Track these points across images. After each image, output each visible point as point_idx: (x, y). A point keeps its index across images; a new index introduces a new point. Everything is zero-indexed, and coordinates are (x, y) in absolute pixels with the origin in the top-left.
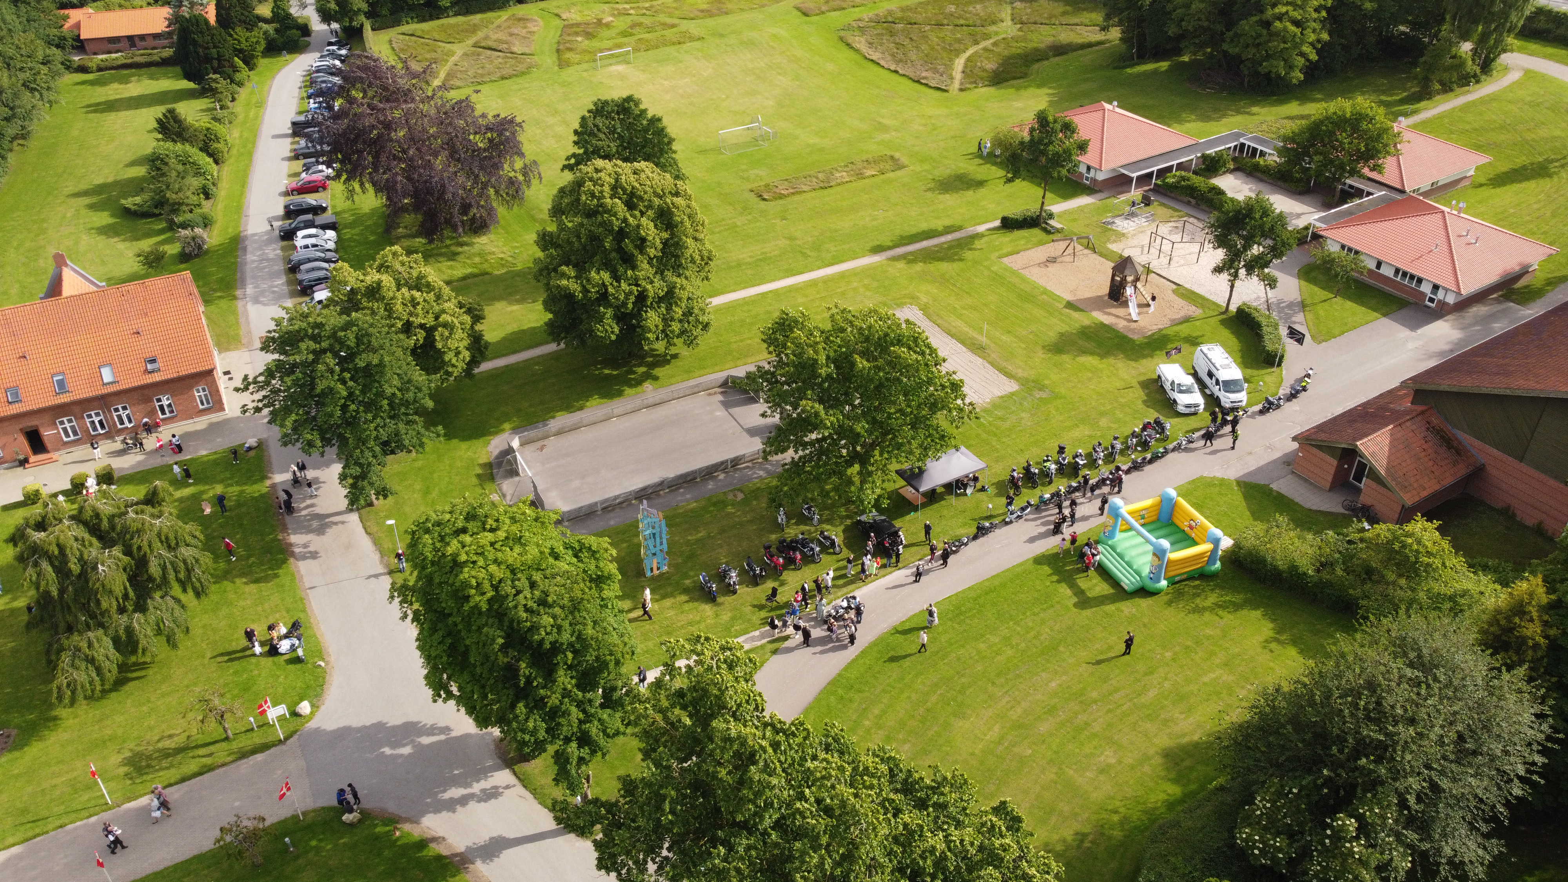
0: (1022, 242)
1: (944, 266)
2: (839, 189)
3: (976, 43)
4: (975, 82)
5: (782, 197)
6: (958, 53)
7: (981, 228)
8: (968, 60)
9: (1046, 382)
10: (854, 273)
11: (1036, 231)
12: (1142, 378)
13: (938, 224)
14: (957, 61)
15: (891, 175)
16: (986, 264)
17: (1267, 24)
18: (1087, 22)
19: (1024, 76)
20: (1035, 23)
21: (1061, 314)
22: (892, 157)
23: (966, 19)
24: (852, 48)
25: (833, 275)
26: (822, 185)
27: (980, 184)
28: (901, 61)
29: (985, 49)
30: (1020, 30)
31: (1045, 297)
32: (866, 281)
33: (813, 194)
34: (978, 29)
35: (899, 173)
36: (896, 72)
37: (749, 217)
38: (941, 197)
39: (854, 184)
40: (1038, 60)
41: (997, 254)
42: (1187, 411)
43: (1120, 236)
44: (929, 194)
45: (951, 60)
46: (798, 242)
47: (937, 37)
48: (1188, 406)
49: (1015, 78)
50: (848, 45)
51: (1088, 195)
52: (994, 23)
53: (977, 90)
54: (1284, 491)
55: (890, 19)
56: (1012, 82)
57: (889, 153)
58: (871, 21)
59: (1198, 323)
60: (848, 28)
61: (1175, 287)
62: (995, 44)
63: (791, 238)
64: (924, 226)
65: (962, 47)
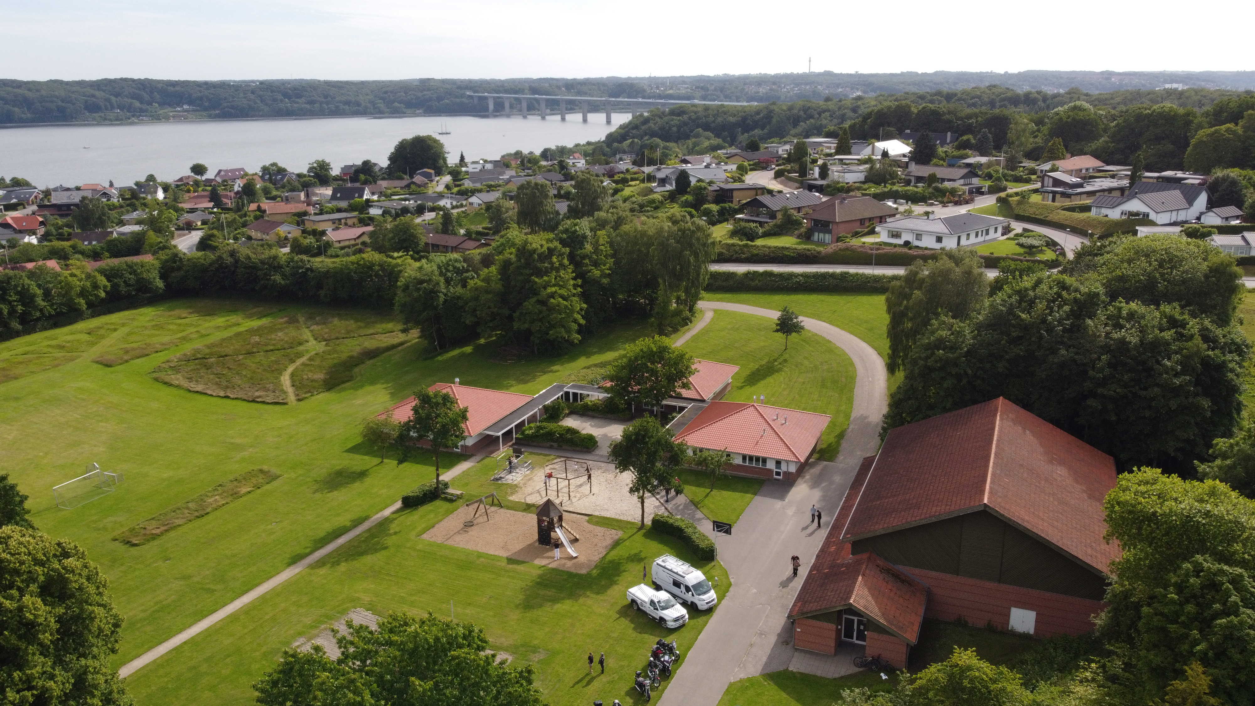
0: (432, 516)
1: (368, 559)
2: (218, 513)
3: (292, 361)
4: (309, 392)
5: (154, 537)
6: (280, 372)
7: (387, 512)
8: (292, 375)
9: (536, 642)
10: (275, 593)
11: (438, 503)
12: (618, 608)
13: (344, 520)
14: (282, 378)
15: (268, 487)
16: (408, 545)
17: (543, 303)
18: (380, 330)
19: (350, 379)
20: (337, 338)
21: (507, 571)
22: (261, 471)
23: (274, 345)
24: (171, 385)
25: (252, 602)
26: (197, 514)
27: (362, 474)
28: (227, 387)
29: (303, 364)
30: (327, 345)
31: (482, 559)
32: (294, 598)
33: (190, 525)
34: (288, 351)
35: (275, 484)
36: (227, 397)
37: (123, 568)
38: (329, 495)
39: (232, 505)
40: (356, 365)
41: (414, 533)
42: (677, 624)
43: (514, 488)
44: (318, 495)
45: (277, 378)
46: (195, 579)
47: (253, 363)
48: (676, 620)
49: (344, 382)
50: (165, 383)
51: (465, 460)
52: (300, 344)
53: (313, 398)
54: (802, 670)
55: (199, 356)
56: (343, 386)
57: (256, 468)
58: (180, 360)
59: (627, 543)
60: (159, 369)
61: (587, 518)
62: (310, 359)
63: (185, 578)
64: (327, 527)
65: (281, 366)
